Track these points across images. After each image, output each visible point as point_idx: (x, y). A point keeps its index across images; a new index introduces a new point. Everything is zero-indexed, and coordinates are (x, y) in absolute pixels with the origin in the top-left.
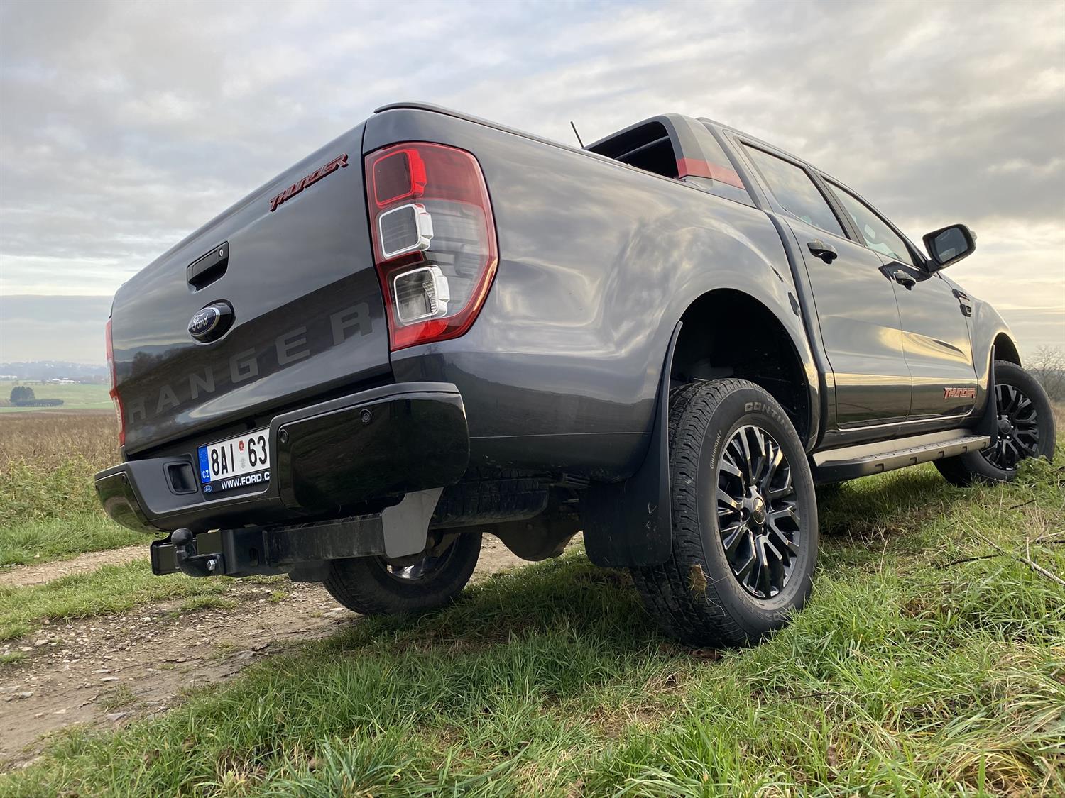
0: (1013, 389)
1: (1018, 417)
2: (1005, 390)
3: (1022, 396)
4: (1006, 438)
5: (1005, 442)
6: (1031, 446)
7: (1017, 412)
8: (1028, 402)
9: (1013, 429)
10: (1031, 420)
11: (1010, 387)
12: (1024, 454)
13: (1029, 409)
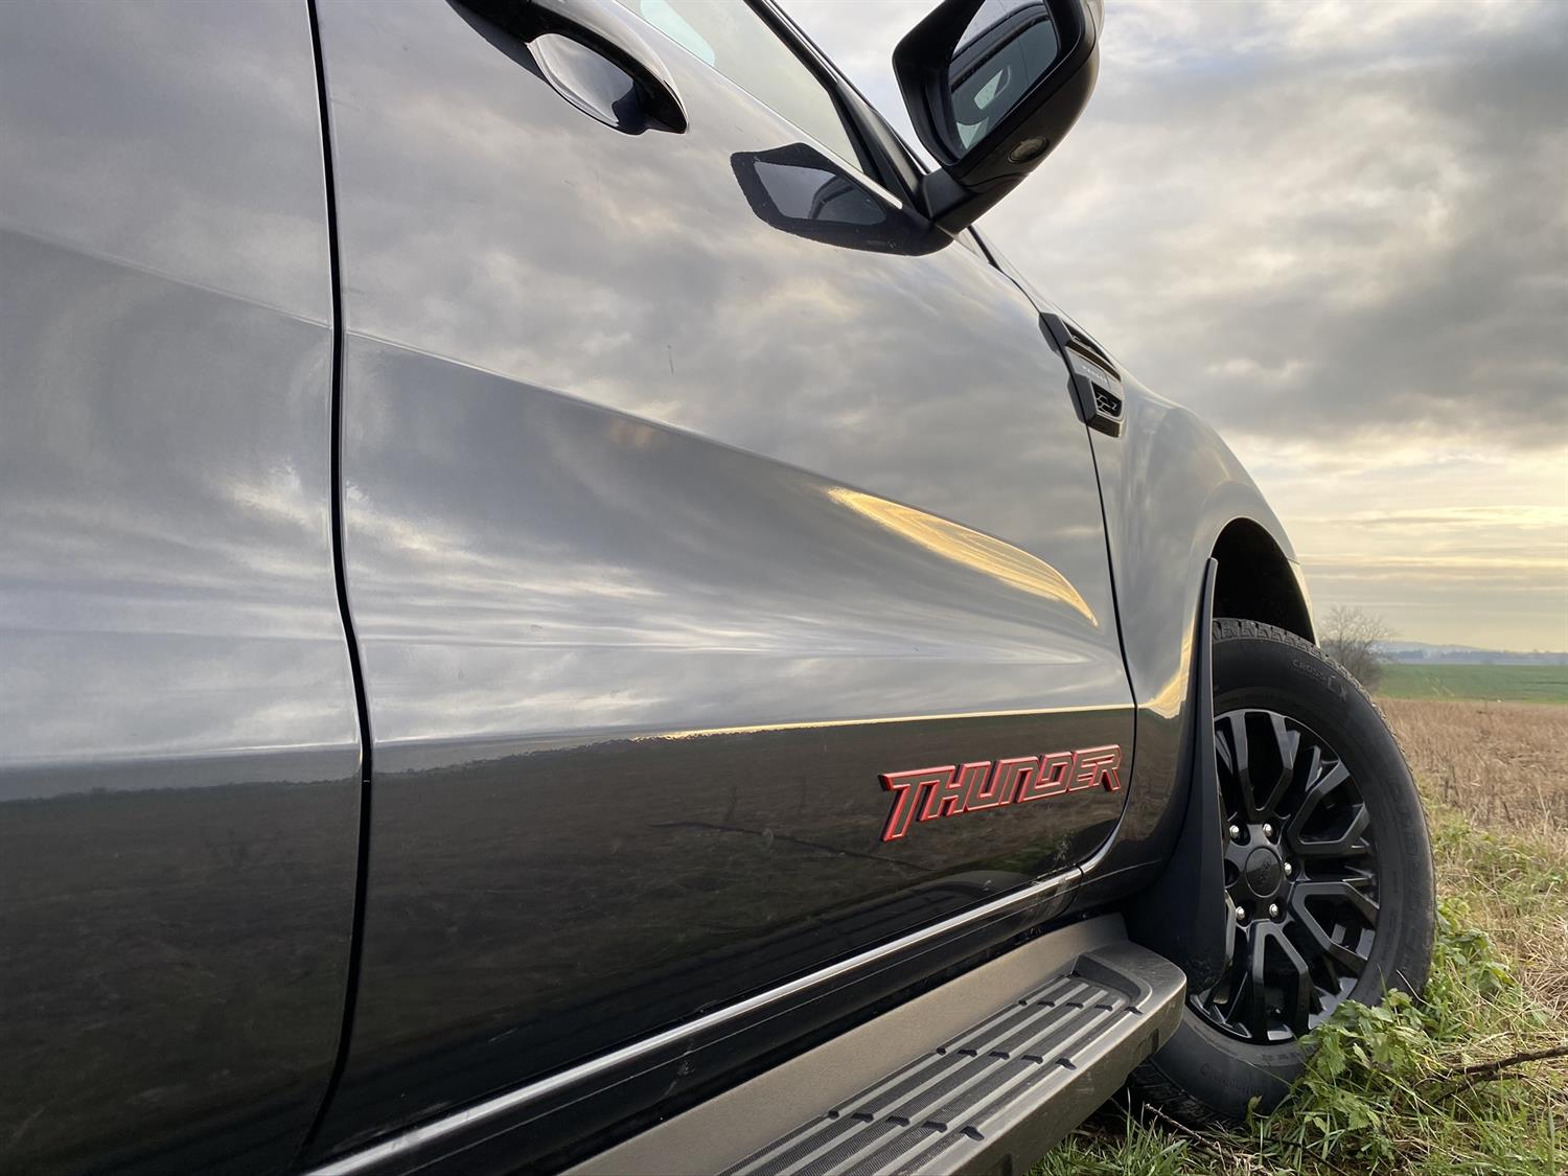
0: (1290, 726)
1: (1309, 830)
2: (1260, 729)
3: (1317, 752)
4: (1267, 914)
5: (1264, 928)
6: (1352, 940)
7: (1304, 811)
8: (1340, 772)
9: (1292, 877)
10: (1349, 841)
11: (1277, 719)
12: (1328, 970)
13: (1344, 797)
